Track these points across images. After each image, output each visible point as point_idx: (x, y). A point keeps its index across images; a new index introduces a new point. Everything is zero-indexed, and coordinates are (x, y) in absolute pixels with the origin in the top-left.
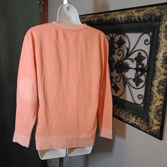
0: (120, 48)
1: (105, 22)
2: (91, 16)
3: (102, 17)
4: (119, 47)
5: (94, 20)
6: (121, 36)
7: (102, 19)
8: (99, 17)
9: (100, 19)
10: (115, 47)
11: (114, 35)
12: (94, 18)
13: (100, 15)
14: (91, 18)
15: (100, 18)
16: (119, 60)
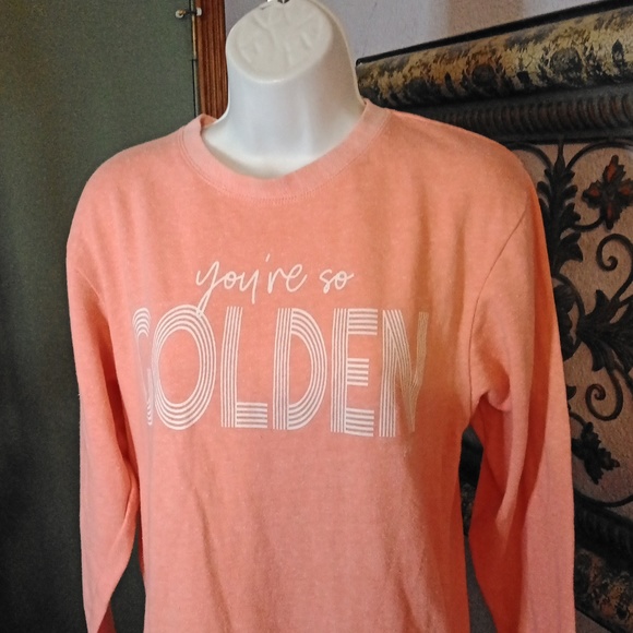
0: (610, 226)
1: (516, 80)
2: (433, 52)
3: (494, 52)
4: (608, 220)
5: (448, 77)
6: (615, 159)
7: (494, 65)
8: (480, 53)
9: (484, 64)
10: (578, 217)
11: (570, 151)
12: (450, 61)
13: (483, 43)
14: (434, 66)
15: (482, 60)
16: (610, 294)
